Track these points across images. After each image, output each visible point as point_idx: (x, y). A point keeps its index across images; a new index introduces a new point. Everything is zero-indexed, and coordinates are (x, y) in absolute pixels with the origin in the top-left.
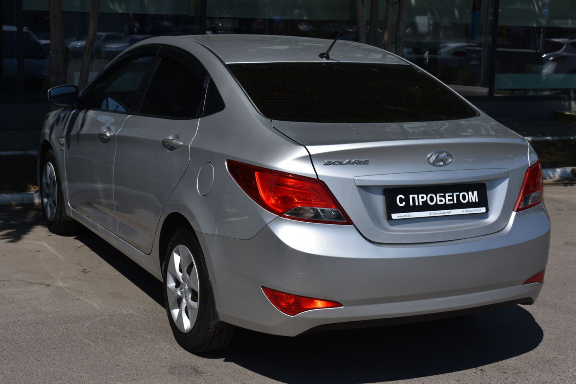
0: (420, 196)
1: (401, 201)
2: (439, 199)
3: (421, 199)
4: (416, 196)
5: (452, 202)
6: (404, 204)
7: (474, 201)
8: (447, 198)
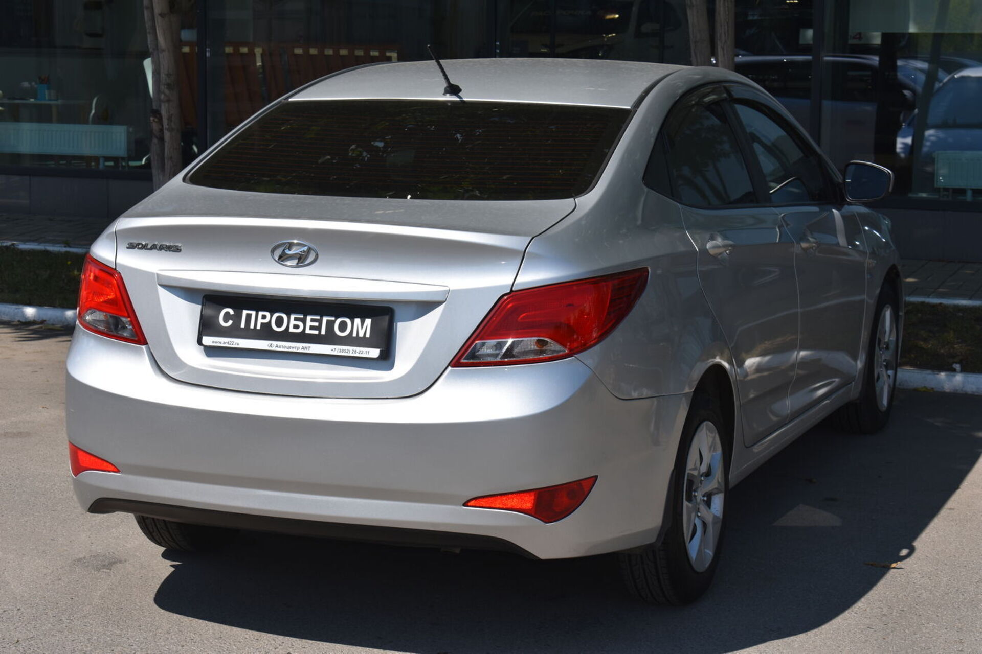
0: (261, 314)
1: (227, 317)
2: (293, 322)
3: (261, 318)
4: (253, 313)
5: (316, 332)
6: (230, 322)
7: (361, 335)
8: (309, 323)
